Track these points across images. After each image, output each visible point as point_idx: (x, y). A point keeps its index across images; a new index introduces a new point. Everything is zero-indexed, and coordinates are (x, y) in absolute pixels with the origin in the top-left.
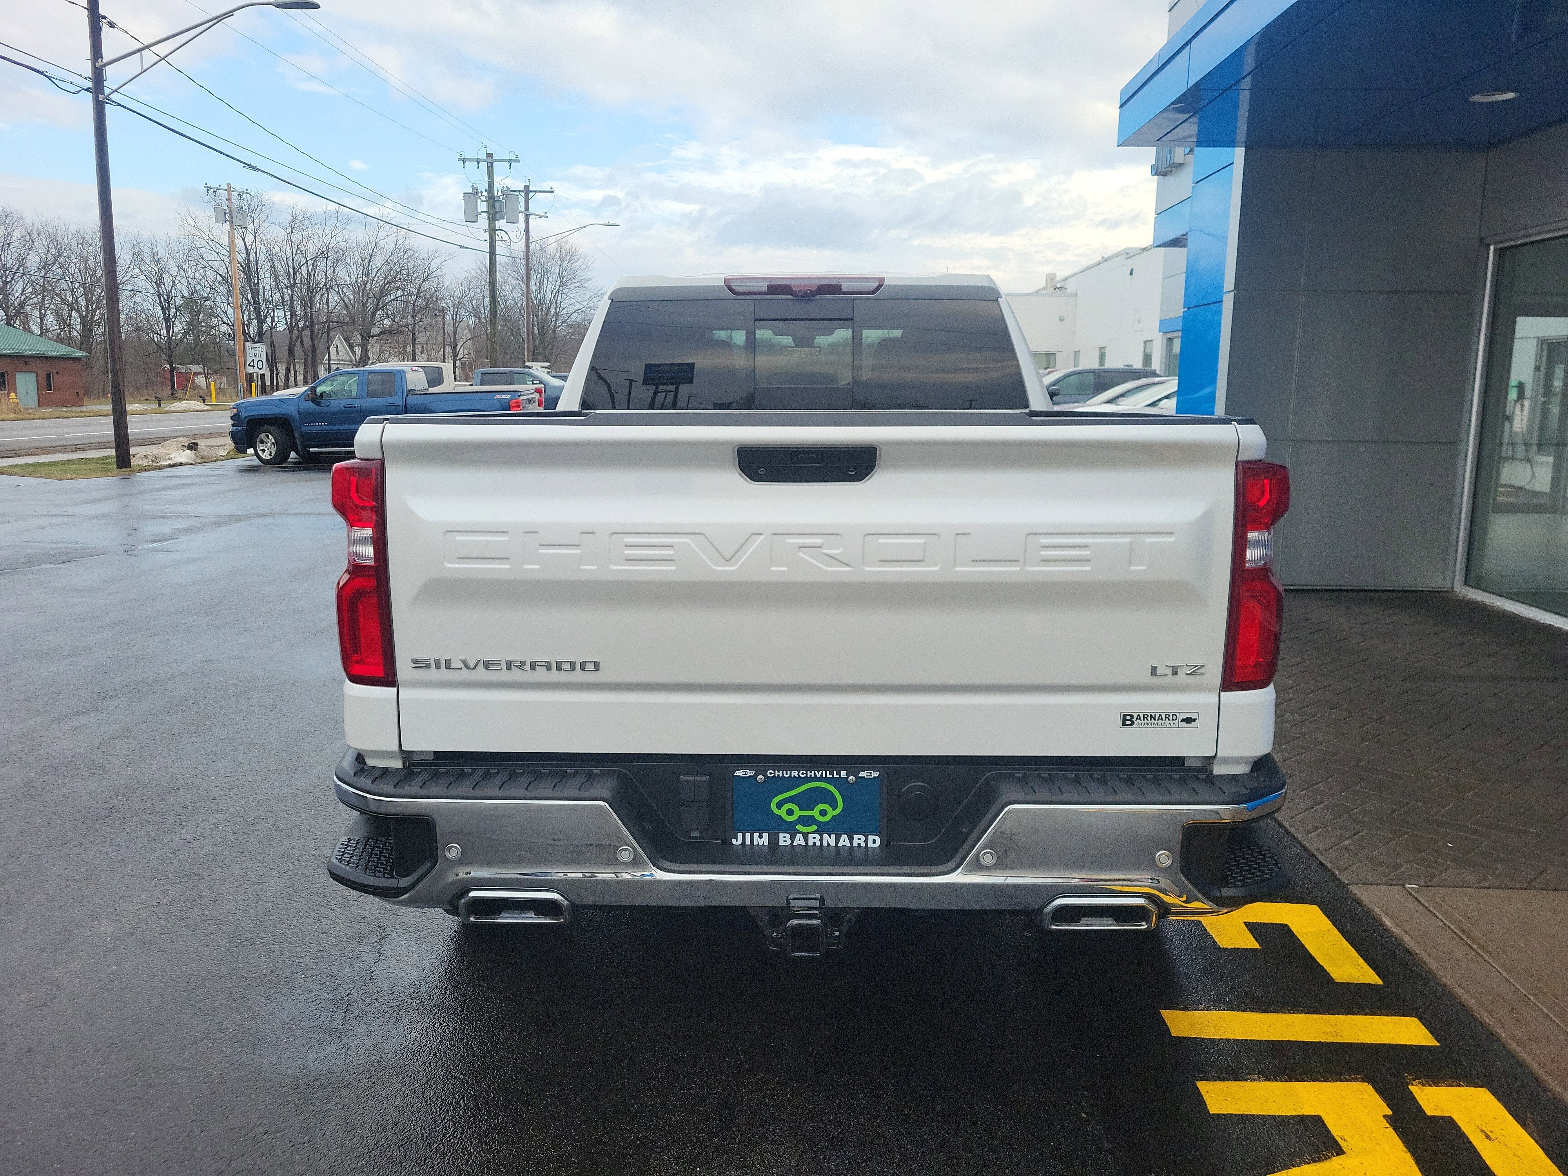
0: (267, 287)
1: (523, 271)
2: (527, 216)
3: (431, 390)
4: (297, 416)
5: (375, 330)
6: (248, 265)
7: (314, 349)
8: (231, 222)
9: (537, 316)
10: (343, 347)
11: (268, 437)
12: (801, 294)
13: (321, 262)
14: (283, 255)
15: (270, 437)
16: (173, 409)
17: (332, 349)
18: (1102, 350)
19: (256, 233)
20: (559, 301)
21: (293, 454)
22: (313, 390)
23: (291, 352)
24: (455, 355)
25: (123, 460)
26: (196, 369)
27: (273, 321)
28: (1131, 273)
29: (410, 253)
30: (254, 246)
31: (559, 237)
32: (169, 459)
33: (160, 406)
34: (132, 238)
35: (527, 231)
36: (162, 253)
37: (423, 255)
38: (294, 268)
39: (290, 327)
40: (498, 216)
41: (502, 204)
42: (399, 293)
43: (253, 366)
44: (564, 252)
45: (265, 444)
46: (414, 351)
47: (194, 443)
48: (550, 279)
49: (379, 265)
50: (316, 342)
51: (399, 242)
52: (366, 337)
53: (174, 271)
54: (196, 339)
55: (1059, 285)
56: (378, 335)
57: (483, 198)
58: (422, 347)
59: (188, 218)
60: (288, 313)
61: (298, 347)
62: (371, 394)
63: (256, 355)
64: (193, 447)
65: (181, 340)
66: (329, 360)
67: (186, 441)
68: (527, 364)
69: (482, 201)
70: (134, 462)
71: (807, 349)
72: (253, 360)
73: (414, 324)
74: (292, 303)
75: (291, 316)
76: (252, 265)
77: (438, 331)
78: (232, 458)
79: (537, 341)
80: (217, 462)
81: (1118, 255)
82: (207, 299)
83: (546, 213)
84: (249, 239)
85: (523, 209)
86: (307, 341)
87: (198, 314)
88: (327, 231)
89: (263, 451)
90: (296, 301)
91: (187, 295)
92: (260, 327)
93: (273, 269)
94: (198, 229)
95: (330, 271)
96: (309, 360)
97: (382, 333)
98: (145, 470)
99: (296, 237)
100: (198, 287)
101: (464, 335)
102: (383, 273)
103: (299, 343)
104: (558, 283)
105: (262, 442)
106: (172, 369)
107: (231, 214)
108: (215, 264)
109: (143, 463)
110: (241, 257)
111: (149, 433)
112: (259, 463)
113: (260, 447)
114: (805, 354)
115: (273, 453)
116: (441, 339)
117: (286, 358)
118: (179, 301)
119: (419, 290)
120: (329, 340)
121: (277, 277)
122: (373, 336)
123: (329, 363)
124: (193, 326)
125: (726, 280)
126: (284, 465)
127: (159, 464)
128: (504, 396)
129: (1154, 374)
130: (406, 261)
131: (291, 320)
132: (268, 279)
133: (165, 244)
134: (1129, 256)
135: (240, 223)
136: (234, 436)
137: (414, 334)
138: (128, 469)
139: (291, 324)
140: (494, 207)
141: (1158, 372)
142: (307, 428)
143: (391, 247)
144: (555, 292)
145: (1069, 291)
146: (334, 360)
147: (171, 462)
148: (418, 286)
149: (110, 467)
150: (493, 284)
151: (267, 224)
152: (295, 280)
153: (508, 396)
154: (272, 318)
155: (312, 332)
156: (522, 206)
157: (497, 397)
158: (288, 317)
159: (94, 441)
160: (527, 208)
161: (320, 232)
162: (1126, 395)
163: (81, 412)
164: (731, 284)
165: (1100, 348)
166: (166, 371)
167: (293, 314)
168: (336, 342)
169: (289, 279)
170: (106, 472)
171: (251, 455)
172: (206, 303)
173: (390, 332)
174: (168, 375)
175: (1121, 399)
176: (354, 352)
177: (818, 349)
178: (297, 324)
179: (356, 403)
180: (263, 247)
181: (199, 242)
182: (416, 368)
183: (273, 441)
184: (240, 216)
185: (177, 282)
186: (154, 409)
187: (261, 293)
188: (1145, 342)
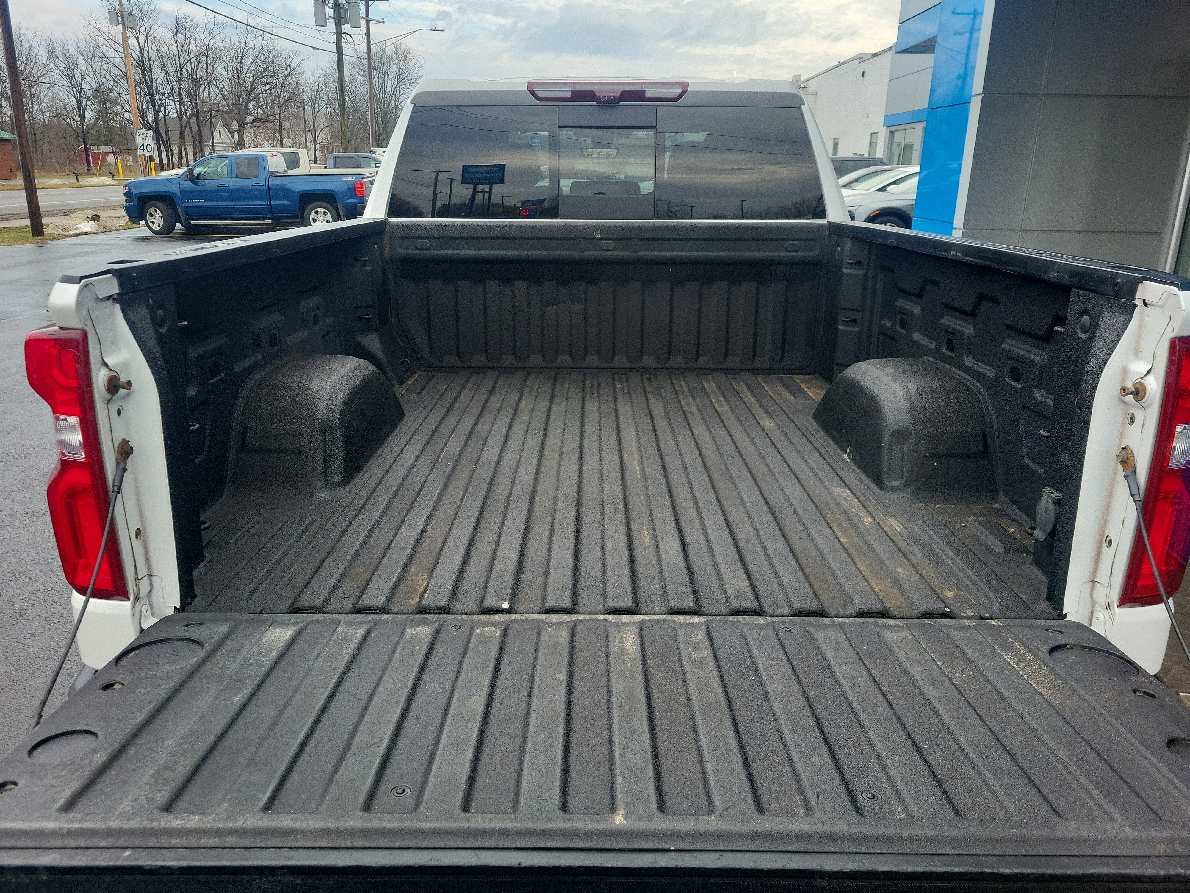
0: (159, 81)
1: (367, 68)
2: (368, 22)
3: (290, 172)
4: (179, 193)
5: (249, 119)
6: (142, 61)
7: (200, 134)
8: (123, 24)
9: (380, 108)
10: (224, 132)
11: (156, 211)
12: (604, 100)
13: (203, 59)
14: (171, 53)
15: (158, 211)
16: (87, 183)
17: (216, 135)
18: (836, 141)
19: (147, 35)
20: (397, 96)
21: (178, 225)
22: (191, 171)
23: (182, 136)
24: (315, 140)
25: (37, 230)
26: (107, 149)
27: (165, 110)
28: (863, 76)
29: (275, 52)
30: (146, 45)
31: (395, 40)
32: (76, 229)
33: (78, 181)
34: (47, 38)
35: (368, 34)
36: (72, 50)
37: (285, 55)
38: (180, 65)
39: (180, 115)
40: (343, 21)
41: (345, 10)
42: (268, 87)
43: (144, 150)
44: (400, 53)
45: (153, 217)
46: (281, 136)
47: (96, 215)
48: (390, 76)
49: (249, 63)
50: (202, 129)
51: (265, 44)
52: (242, 124)
53: (83, 66)
54: (106, 124)
55: (802, 85)
56: (251, 123)
57: (330, 5)
58: (289, 133)
59: (91, 20)
60: (178, 103)
61: (187, 131)
62: (239, 176)
63: (145, 140)
64: (95, 218)
65: (94, 126)
66: (213, 143)
67: (90, 214)
68: (372, 149)
69: (329, 7)
70: (46, 231)
71: (605, 151)
72: (143, 145)
73: (280, 114)
74: (180, 94)
75: (180, 105)
76: (146, 61)
77: (300, 119)
78: (129, 228)
79: (381, 129)
80: (116, 232)
81: (852, 59)
82: (111, 90)
83: (383, 19)
84: (142, 39)
85: (364, 16)
86: (195, 127)
87: (105, 104)
88: (206, 33)
89: (153, 223)
90: (184, 93)
91: (95, 87)
92: (156, 115)
93: (163, 66)
94: (100, 30)
95: (210, 68)
96: (197, 143)
97: (254, 121)
98: (56, 238)
99: (181, 38)
100: (104, 80)
101: (322, 123)
102: (253, 69)
103: (188, 128)
104: (396, 80)
105: (152, 215)
106: (87, 150)
107: (123, 18)
108: (117, 61)
109: (55, 232)
110: (136, 54)
111: (63, 205)
112: (150, 233)
113: (150, 219)
114: (604, 155)
115: (161, 224)
116: (302, 126)
117: (178, 142)
118: (89, 93)
119: (282, 85)
120: (213, 127)
121: (167, 73)
122: (247, 124)
123: (213, 146)
124: (102, 113)
125: (529, 85)
126: (171, 235)
127: (67, 233)
128: (349, 179)
129: (881, 162)
130: (271, 60)
131: (181, 109)
132: (160, 74)
133: (74, 43)
134: (862, 60)
135: (131, 25)
136: (128, 209)
137: (280, 122)
138: (41, 238)
139: (181, 113)
140: (339, 13)
141: (884, 160)
142: (188, 204)
143: (258, 47)
144: (394, 87)
145: (810, 90)
146: (217, 143)
147: (77, 232)
148: (281, 81)
149: (28, 235)
150: (341, 80)
151: (156, 27)
152: (181, 75)
153: (354, 179)
154: (165, 107)
155: (197, 119)
156: (363, 13)
157: (344, 179)
158: (178, 108)
159: (16, 212)
160: (367, 14)
161: (201, 34)
162: (859, 180)
163: (12, 185)
164: (535, 89)
165: (834, 139)
166: (82, 151)
167: (182, 104)
168: (219, 127)
169: (177, 74)
170: (23, 240)
171: (143, 226)
172: (111, 94)
173: (260, 120)
174: (84, 154)
175: (855, 183)
176: (233, 136)
177: (616, 151)
178: (185, 113)
179: (227, 183)
180: (154, 46)
181: (100, 41)
182: (276, 154)
183: (160, 214)
184: (130, 19)
185: (86, 75)
186: (71, 183)
187: (154, 86)
188: (871, 134)
